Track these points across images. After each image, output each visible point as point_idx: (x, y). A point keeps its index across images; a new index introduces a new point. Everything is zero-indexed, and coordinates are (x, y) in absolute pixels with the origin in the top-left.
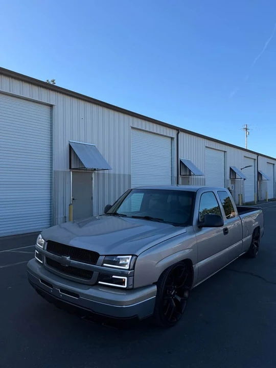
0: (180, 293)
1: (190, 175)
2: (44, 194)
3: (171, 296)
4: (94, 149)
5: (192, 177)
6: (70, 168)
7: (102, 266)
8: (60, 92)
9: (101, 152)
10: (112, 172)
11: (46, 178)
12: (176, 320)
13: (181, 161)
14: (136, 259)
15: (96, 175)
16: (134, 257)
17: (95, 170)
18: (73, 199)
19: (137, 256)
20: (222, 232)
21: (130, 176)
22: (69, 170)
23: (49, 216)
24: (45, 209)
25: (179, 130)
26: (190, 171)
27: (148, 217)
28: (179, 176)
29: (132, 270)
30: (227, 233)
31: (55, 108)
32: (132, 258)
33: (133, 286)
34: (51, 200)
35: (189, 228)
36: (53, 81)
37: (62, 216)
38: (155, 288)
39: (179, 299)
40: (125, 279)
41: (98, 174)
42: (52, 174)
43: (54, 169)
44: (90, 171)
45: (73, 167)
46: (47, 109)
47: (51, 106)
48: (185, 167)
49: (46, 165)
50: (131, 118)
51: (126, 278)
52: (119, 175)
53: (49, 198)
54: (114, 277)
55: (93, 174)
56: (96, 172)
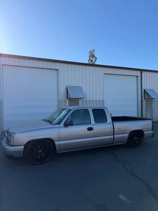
4: (80, 88)
5: (155, 99)
7: (8, 136)
13: (144, 90)
14: (15, 135)
22: (66, 99)
25: (141, 71)
28: (143, 99)
29: (12, 138)
30: (91, 130)
31: (59, 70)
33: (13, 144)
38: (23, 147)
41: (83, 101)
42: (59, 101)
43: (59, 99)
44: (78, 99)
46: (56, 71)
50: (104, 69)
55: (80, 100)
56: (82, 99)
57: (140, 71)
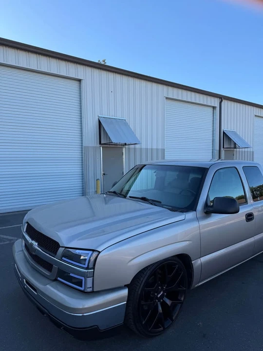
0: (172, 295)
1: (235, 147)
2: (76, 169)
3: (157, 298)
4: (124, 122)
5: (238, 150)
6: (100, 143)
7: (61, 260)
8: (88, 66)
9: (132, 127)
10: (144, 146)
11: (77, 154)
12: (162, 329)
13: (224, 133)
14: (98, 255)
15: (127, 149)
16: (95, 254)
17: (125, 144)
18: (104, 174)
19: (100, 252)
20: (244, 218)
21: (163, 150)
22: (99, 145)
23: (81, 190)
24: (77, 183)
25: (222, 98)
26: (235, 143)
27: (145, 198)
28: (222, 149)
29: (91, 269)
30: (251, 219)
31: (83, 82)
32: (92, 255)
33: (93, 289)
34: (82, 174)
35: (190, 215)
36: (104, 61)
37: (93, 190)
38: (125, 292)
39: (169, 302)
40: (82, 280)
41: (129, 149)
42: (83, 149)
43: (84, 145)
44: (121, 146)
45: (103, 142)
46: (76, 84)
47: (80, 81)
48: (229, 139)
49: (78, 141)
50: (165, 88)
51: (83, 278)
52: (152, 149)
53: (81, 173)
54: (71, 275)
55: (124, 149)
56: (127, 146)
57: (218, 99)
